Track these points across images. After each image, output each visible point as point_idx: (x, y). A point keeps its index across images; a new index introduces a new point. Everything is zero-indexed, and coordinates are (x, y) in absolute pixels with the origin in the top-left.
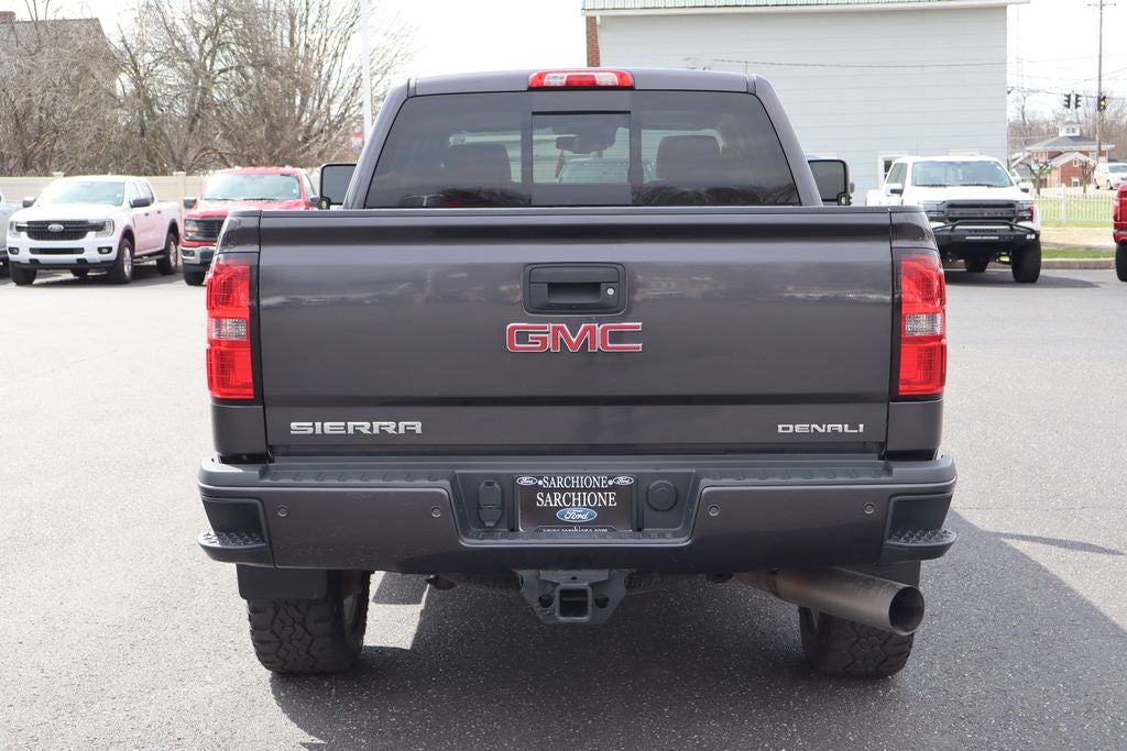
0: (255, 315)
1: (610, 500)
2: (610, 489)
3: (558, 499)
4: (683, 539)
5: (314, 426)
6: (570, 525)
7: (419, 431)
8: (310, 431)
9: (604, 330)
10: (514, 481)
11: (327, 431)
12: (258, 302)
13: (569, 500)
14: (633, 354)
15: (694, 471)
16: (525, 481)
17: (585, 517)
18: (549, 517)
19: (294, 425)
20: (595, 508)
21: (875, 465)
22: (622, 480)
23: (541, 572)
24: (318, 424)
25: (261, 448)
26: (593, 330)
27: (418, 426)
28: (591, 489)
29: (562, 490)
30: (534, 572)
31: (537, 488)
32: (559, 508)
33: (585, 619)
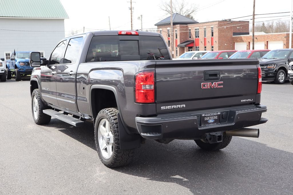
0: (155, 83)
1: (216, 118)
2: (217, 115)
3: (208, 118)
4: (233, 123)
5: (165, 107)
6: (210, 123)
7: (185, 107)
8: (165, 108)
9: (217, 83)
10: (201, 115)
11: (168, 108)
12: (156, 81)
13: (210, 118)
14: (221, 88)
15: (229, 110)
16: (203, 115)
17: (212, 121)
18: (206, 122)
19: (162, 107)
20: (214, 120)
21: (254, 107)
22: (219, 113)
23: (210, 133)
24: (166, 107)
25: (155, 113)
26: (216, 83)
27: (184, 106)
28: (214, 116)
29: (209, 116)
30: (209, 133)
31: (205, 116)
32: (208, 120)
33: (221, 141)
